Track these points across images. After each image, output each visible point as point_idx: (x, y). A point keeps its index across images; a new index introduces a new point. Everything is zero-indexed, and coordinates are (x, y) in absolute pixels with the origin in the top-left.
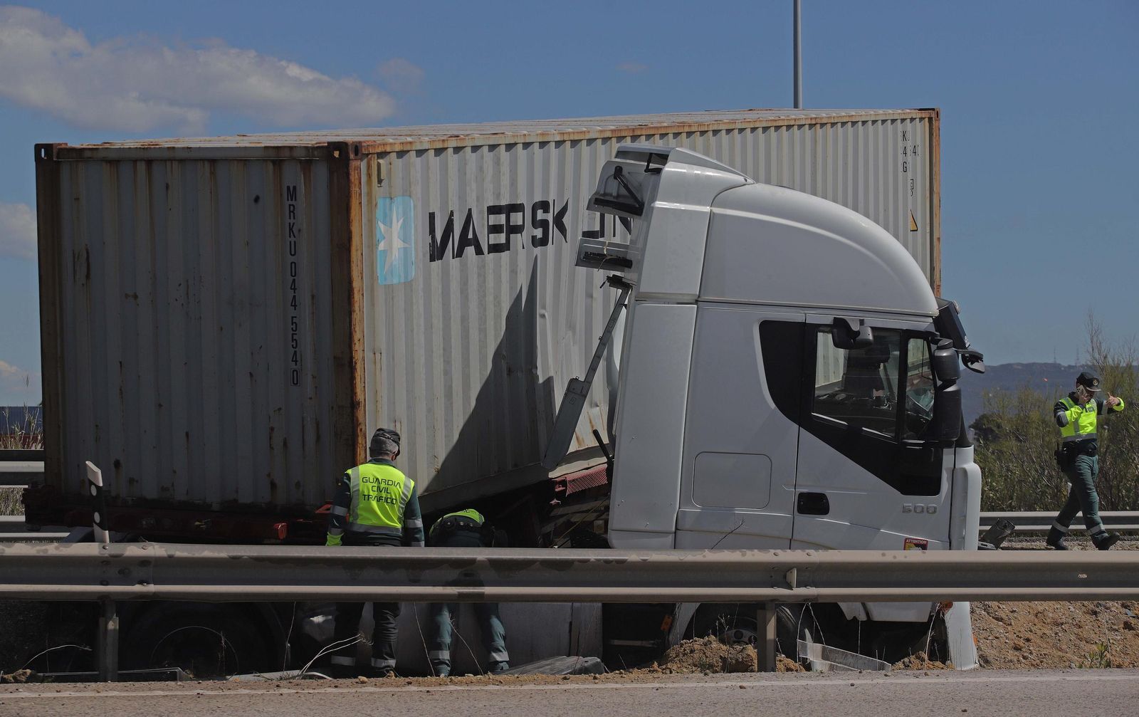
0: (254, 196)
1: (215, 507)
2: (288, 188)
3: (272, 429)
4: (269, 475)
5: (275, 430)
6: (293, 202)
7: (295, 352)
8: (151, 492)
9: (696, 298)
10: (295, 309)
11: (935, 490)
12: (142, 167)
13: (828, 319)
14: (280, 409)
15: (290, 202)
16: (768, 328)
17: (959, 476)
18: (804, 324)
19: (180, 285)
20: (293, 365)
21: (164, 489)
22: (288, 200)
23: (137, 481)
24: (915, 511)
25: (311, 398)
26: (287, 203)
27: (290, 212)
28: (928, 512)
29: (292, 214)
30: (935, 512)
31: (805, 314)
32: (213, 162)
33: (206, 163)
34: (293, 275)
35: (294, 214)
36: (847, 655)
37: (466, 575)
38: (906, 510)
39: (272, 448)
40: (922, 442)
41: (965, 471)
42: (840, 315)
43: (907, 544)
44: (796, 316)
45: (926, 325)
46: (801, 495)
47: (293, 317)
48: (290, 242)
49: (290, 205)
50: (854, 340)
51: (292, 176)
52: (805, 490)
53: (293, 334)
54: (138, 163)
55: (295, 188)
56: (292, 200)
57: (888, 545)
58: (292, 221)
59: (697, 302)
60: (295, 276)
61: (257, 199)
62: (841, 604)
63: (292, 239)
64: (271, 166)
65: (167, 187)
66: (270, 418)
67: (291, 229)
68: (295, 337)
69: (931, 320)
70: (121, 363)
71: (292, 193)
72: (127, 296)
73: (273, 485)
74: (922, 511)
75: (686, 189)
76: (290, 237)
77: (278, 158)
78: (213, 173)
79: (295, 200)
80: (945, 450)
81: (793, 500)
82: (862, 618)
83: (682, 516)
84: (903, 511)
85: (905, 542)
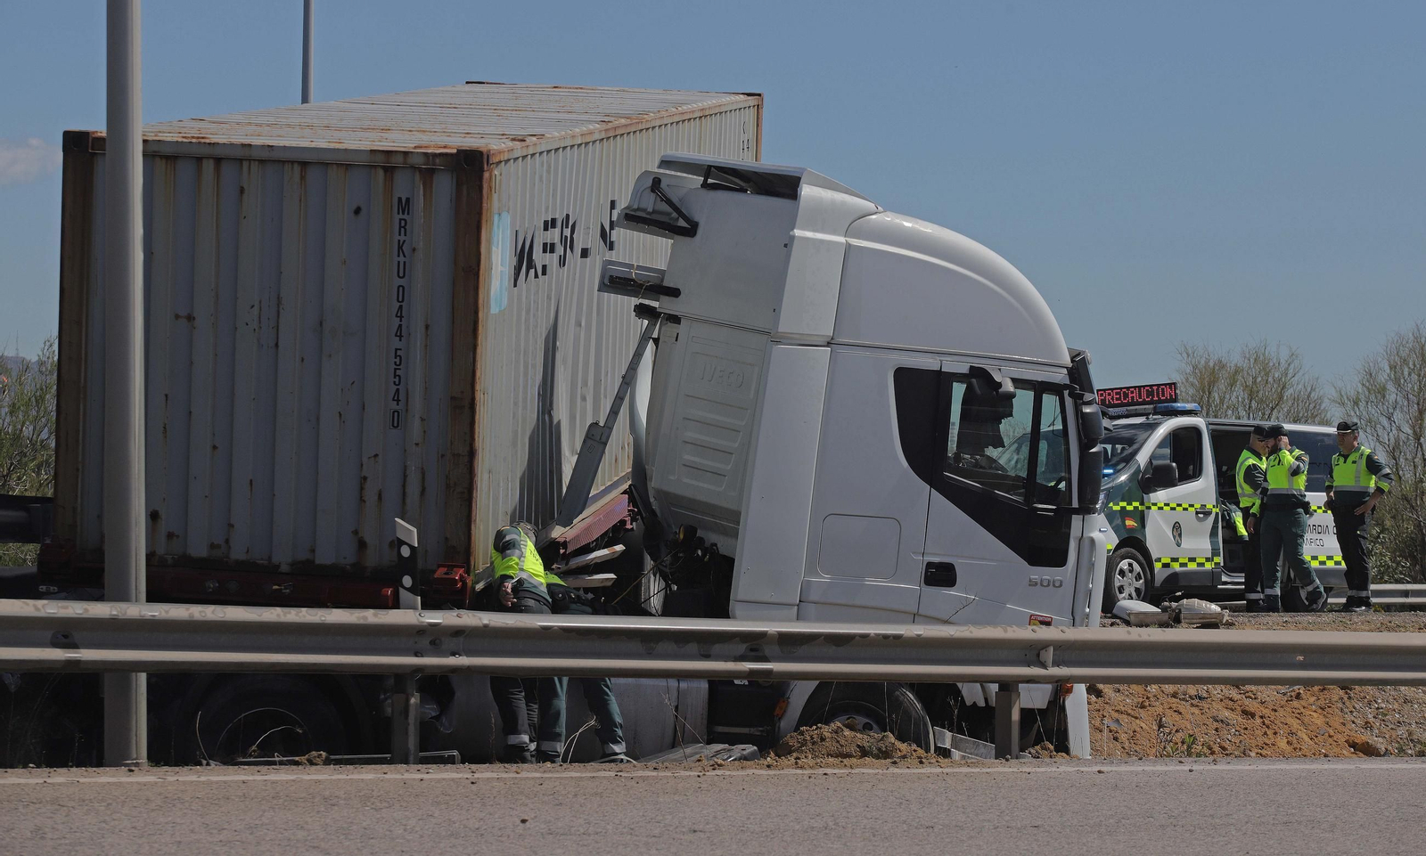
0: (354, 207)
1: (284, 568)
2: (400, 199)
3: (365, 478)
4: (356, 532)
5: (368, 480)
6: (405, 217)
7: (398, 390)
8: (199, 549)
9: (829, 340)
10: (400, 340)
11: (1061, 561)
12: (208, 167)
13: (964, 369)
14: (376, 456)
15: (401, 216)
16: (903, 376)
17: (1086, 543)
18: (939, 373)
19: (253, 306)
20: (394, 405)
21: (213, 546)
22: (399, 213)
23: (178, 536)
24: (1042, 585)
25: (417, 444)
26: (397, 217)
27: (400, 227)
28: (1054, 586)
29: (403, 229)
30: (1061, 585)
31: (941, 361)
32: (304, 165)
33: (296, 165)
34: (400, 300)
35: (405, 230)
36: (978, 745)
37: (752, 650)
38: (1033, 584)
39: (362, 500)
40: (1054, 507)
41: (1092, 541)
42: (978, 363)
43: (1033, 620)
44: (930, 363)
45: (1061, 377)
46: (929, 565)
47: (396, 350)
48: (399, 262)
49: (400, 220)
50: (997, 392)
51: (403, 185)
52: (936, 560)
53: (395, 369)
54: (205, 161)
55: (408, 200)
56: (403, 213)
57: (1015, 620)
58: (402, 238)
59: (829, 344)
60: (403, 301)
61: (357, 211)
62: (960, 685)
63: (402, 259)
64: (381, 173)
65: (242, 190)
66: (362, 465)
67: (400, 247)
68: (398, 372)
69: (1065, 371)
70: (166, 396)
71: (405, 206)
72: (177, 317)
73: (362, 545)
74: (1048, 585)
75: (824, 217)
76: (399, 256)
77: (387, 164)
78: (303, 178)
79: (408, 214)
80: (1074, 517)
81: (920, 570)
82: (982, 703)
83: (806, 587)
84: (1030, 585)
85: (1030, 620)
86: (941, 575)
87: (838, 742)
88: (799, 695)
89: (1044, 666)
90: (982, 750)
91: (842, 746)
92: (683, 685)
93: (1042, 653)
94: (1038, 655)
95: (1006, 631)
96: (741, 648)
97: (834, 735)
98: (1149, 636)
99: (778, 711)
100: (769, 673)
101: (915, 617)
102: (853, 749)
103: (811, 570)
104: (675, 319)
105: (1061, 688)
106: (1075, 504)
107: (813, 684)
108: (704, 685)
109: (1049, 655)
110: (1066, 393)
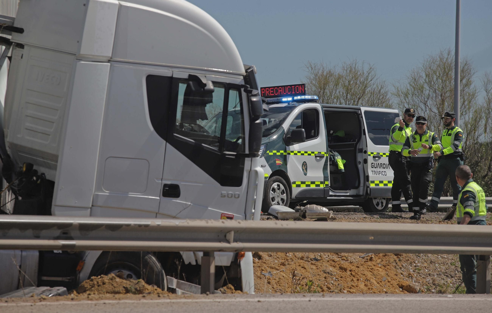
9: (109, 59)
11: (238, 183)
13: (185, 76)
16: (151, 79)
17: (253, 174)
18: (171, 78)
24: (228, 197)
28: (235, 197)
30: (239, 197)
31: (173, 71)
36: (191, 286)
37: (64, 233)
38: (223, 196)
40: (235, 153)
41: (256, 172)
42: (193, 73)
43: (223, 216)
44: (166, 72)
45: (239, 80)
46: (165, 185)
50: (204, 89)
52: (169, 182)
57: (213, 216)
59: (109, 61)
62: (181, 253)
69: (242, 77)
74: (232, 197)
80: (246, 159)
81: (160, 188)
82: (194, 263)
83: (96, 197)
84: (221, 197)
85: (222, 216)
86: (171, 191)
87: (112, 285)
88: (91, 259)
89: (228, 242)
90: (194, 289)
91: (115, 287)
92: (24, 253)
93: (228, 235)
94: (225, 236)
95: (207, 223)
96: (58, 232)
97: (111, 281)
98: (287, 225)
99: (78, 268)
100: (73, 246)
101: (157, 215)
102: (121, 289)
103: (98, 188)
104: (21, 46)
105: (238, 255)
106: (247, 152)
107: (99, 253)
108: (36, 254)
109: (231, 236)
110: (242, 90)
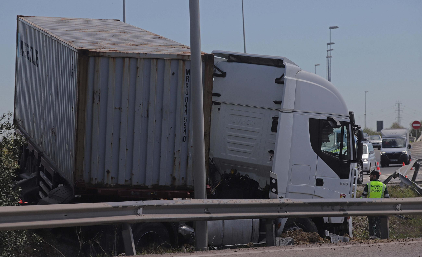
0: (173, 72)
1: (150, 187)
2: (187, 70)
3: (176, 158)
4: (171, 175)
5: (177, 158)
6: (188, 75)
7: (185, 130)
8: (122, 182)
9: (292, 110)
10: (186, 114)
11: (347, 177)
13: (326, 118)
14: (179, 151)
15: (187, 75)
16: (311, 121)
17: (353, 172)
19: (141, 104)
20: (184, 135)
21: (126, 181)
22: (186, 74)
23: (115, 178)
24: (343, 185)
25: (192, 147)
26: (186, 76)
27: (187, 79)
29: (187, 80)
30: (348, 185)
31: (320, 116)
32: (157, 59)
33: (155, 60)
34: (186, 101)
38: (341, 184)
39: (174, 165)
40: (346, 161)
41: (355, 170)
42: (330, 116)
45: (348, 120)
46: (317, 179)
47: (185, 117)
48: (186, 90)
49: (187, 76)
50: (337, 125)
51: (188, 66)
52: (319, 178)
53: (185, 123)
54: (126, 59)
55: (189, 70)
56: (188, 74)
58: (187, 82)
60: (187, 102)
61: (173, 74)
63: (187, 89)
64: (182, 62)
65: (138, 68)
66: (174, 154)
67: (187, 85)
68: (185, 124)
69: (349, 118)
70: (112, 133)
71: (188, 72)
72: (115, 108)
73: (174, 179)
74: (345, 185)
75: (291, 72)
76: (186, 88)
77: (183, 59)
78: (157, 64)
79: (189, 75)
80: (351, 163)
81: (314, 182)
82: (328, 222)
83: (288, 187)
84: (341, 185)
85: (341, 195)
86: (320, 183)
88: (284, 221)
92: (254, 219)
101: (313, 196)
103: (289, 182)
104: (219, 104)
105: (347, 217)
106: (352, 159)
107: (287, 218)
108: (259, 219)
110: (350, 125)
